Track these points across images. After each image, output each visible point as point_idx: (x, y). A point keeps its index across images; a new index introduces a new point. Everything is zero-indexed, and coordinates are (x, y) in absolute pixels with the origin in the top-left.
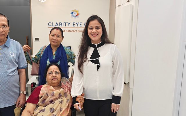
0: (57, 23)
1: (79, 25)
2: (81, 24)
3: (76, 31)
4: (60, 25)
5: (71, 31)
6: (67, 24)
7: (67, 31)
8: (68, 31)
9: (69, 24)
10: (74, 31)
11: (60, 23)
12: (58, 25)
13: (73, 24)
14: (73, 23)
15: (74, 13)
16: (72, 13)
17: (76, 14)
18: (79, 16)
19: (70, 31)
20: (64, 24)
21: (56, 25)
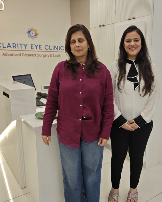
0: (9, 44)
1: (38, 47)
2: (41, 46)
3: (36, 55)
4: (13, 46)
5: (29, 55)
6: (23, 46)
7: (24, 55)
8: (26, 55)
9: (26, 46)
10: (33, 55)
11: (13, 44)
12: (10, 47)
13: (31, 47)
14: (31, 45)
15: (31, 32)
16: (29, 32)
17: (34, 34)
18: (38, 36)
19: (27, 54)
20: (19, 46)
21: (8, 47)
